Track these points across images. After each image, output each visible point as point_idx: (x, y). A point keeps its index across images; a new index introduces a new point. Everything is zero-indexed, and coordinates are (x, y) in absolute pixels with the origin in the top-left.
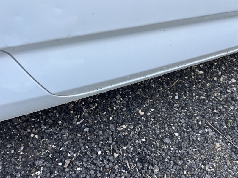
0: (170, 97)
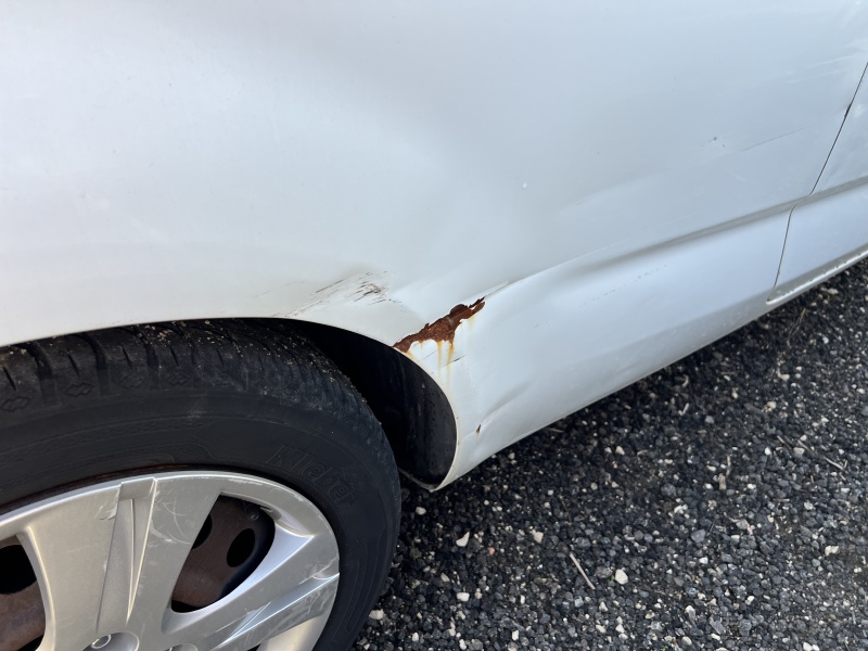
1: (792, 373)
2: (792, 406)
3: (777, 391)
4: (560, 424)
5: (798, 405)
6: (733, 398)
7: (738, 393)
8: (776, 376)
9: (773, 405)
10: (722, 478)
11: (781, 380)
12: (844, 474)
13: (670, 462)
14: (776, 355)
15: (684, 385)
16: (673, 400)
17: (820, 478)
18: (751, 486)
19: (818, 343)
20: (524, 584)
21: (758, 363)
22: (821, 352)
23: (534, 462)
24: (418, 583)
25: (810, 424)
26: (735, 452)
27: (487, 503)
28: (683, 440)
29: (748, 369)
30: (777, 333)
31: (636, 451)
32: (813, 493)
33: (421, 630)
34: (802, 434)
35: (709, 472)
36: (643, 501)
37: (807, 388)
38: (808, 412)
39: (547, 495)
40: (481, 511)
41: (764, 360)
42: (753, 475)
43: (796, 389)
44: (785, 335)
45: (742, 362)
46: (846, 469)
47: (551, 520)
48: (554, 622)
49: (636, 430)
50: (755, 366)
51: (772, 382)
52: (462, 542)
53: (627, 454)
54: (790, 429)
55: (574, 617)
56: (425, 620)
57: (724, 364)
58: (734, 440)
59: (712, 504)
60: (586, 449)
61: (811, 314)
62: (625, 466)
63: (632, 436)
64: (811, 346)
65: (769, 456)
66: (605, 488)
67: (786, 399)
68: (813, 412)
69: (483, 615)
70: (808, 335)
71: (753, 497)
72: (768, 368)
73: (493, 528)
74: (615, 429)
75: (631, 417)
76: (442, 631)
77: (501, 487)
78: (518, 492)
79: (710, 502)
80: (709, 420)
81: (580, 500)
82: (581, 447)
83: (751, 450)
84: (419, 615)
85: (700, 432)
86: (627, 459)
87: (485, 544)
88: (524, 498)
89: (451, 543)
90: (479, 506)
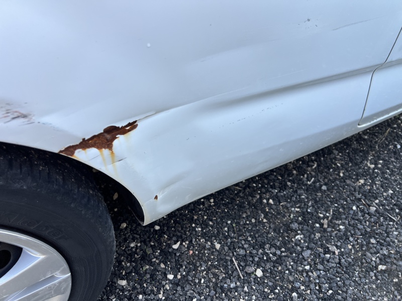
0: (391, 147)
1: (376, 164)
2: (373, 182)
3: (366, 173)
4: (241, 185)
5: (377, 183)
6: (340, 176)
7: (343, 173)
8: (367, 165)
9: (362, 181)
10: (326, 221)
11: (369, 168)
12: (397, 224)
13: (298, 210)
14: (368, 153)
15: (314, 167)
16: (306, 176)
17: (382, 225)
18: (341, 227)
19: (394, 148)
20: (205, 272)
21: (358, 157)
22: (395, 153)
23: (223, 204)
24: (148, 267)
25: (382, 194)
26: (336, 207)
27: (194, 225)
28: (307, 198)
29: (351, 160)
30: (371, 141)
31: (280, 203)
32: (377, 233)
33: (144, 293)
34: (376, 198)
35: (319, 217)
36: (279, 231)
37: (383, 173)
38: (382, 186)
39: (227, 223)
40: (190, 230)
41: (361, 156)
42: (344, 221)
43: (377, 174)
44: (376, 142)
45: (349, 156)
46: (399, 221)
47: (226, 238)
48: (217, 295)
49: (282, 191)
50: (355, 159)
51: (364, 168)
52: (176, 247)
53: (275, 204)
54: (370, 196)
55: (229, 293)
56: (147, 288)
57: (338, 157)
58: (337, 200)
59: (318, 235)
60: (252, 200)
61: (393, 131)
62: (272, 211)
63: (279, 194)
64: (390, 149)
65: (355, 210)
66: (259, 222)
67: (370, 179)
68: (384, 187)
69: (179, 288)
70: (389, 143)
71: (342, 233)
72: (363, 160)
73: (194, 240)
74: (271, 189)
75: (280, 183)
76: (155, 295)
77: (203, 217)
78: (211, 220)
79: (317, 234)
80: (324, 188)
81: (244, 228)
82: (250, 198)
83: (345, 207)
84: (145, 285)
85: (318, 194)
86: (274, 207)
87: (188, 248)
88: (214, 224)
89: (170, 246)
90: (189, 227)
